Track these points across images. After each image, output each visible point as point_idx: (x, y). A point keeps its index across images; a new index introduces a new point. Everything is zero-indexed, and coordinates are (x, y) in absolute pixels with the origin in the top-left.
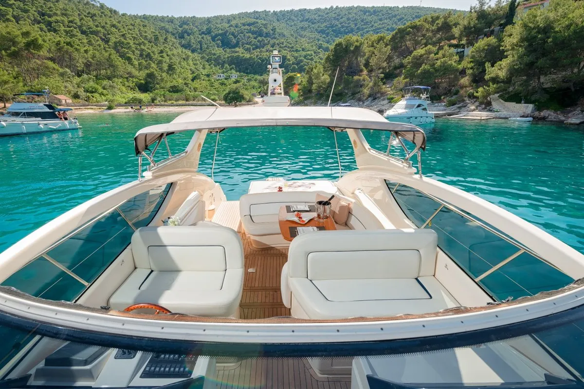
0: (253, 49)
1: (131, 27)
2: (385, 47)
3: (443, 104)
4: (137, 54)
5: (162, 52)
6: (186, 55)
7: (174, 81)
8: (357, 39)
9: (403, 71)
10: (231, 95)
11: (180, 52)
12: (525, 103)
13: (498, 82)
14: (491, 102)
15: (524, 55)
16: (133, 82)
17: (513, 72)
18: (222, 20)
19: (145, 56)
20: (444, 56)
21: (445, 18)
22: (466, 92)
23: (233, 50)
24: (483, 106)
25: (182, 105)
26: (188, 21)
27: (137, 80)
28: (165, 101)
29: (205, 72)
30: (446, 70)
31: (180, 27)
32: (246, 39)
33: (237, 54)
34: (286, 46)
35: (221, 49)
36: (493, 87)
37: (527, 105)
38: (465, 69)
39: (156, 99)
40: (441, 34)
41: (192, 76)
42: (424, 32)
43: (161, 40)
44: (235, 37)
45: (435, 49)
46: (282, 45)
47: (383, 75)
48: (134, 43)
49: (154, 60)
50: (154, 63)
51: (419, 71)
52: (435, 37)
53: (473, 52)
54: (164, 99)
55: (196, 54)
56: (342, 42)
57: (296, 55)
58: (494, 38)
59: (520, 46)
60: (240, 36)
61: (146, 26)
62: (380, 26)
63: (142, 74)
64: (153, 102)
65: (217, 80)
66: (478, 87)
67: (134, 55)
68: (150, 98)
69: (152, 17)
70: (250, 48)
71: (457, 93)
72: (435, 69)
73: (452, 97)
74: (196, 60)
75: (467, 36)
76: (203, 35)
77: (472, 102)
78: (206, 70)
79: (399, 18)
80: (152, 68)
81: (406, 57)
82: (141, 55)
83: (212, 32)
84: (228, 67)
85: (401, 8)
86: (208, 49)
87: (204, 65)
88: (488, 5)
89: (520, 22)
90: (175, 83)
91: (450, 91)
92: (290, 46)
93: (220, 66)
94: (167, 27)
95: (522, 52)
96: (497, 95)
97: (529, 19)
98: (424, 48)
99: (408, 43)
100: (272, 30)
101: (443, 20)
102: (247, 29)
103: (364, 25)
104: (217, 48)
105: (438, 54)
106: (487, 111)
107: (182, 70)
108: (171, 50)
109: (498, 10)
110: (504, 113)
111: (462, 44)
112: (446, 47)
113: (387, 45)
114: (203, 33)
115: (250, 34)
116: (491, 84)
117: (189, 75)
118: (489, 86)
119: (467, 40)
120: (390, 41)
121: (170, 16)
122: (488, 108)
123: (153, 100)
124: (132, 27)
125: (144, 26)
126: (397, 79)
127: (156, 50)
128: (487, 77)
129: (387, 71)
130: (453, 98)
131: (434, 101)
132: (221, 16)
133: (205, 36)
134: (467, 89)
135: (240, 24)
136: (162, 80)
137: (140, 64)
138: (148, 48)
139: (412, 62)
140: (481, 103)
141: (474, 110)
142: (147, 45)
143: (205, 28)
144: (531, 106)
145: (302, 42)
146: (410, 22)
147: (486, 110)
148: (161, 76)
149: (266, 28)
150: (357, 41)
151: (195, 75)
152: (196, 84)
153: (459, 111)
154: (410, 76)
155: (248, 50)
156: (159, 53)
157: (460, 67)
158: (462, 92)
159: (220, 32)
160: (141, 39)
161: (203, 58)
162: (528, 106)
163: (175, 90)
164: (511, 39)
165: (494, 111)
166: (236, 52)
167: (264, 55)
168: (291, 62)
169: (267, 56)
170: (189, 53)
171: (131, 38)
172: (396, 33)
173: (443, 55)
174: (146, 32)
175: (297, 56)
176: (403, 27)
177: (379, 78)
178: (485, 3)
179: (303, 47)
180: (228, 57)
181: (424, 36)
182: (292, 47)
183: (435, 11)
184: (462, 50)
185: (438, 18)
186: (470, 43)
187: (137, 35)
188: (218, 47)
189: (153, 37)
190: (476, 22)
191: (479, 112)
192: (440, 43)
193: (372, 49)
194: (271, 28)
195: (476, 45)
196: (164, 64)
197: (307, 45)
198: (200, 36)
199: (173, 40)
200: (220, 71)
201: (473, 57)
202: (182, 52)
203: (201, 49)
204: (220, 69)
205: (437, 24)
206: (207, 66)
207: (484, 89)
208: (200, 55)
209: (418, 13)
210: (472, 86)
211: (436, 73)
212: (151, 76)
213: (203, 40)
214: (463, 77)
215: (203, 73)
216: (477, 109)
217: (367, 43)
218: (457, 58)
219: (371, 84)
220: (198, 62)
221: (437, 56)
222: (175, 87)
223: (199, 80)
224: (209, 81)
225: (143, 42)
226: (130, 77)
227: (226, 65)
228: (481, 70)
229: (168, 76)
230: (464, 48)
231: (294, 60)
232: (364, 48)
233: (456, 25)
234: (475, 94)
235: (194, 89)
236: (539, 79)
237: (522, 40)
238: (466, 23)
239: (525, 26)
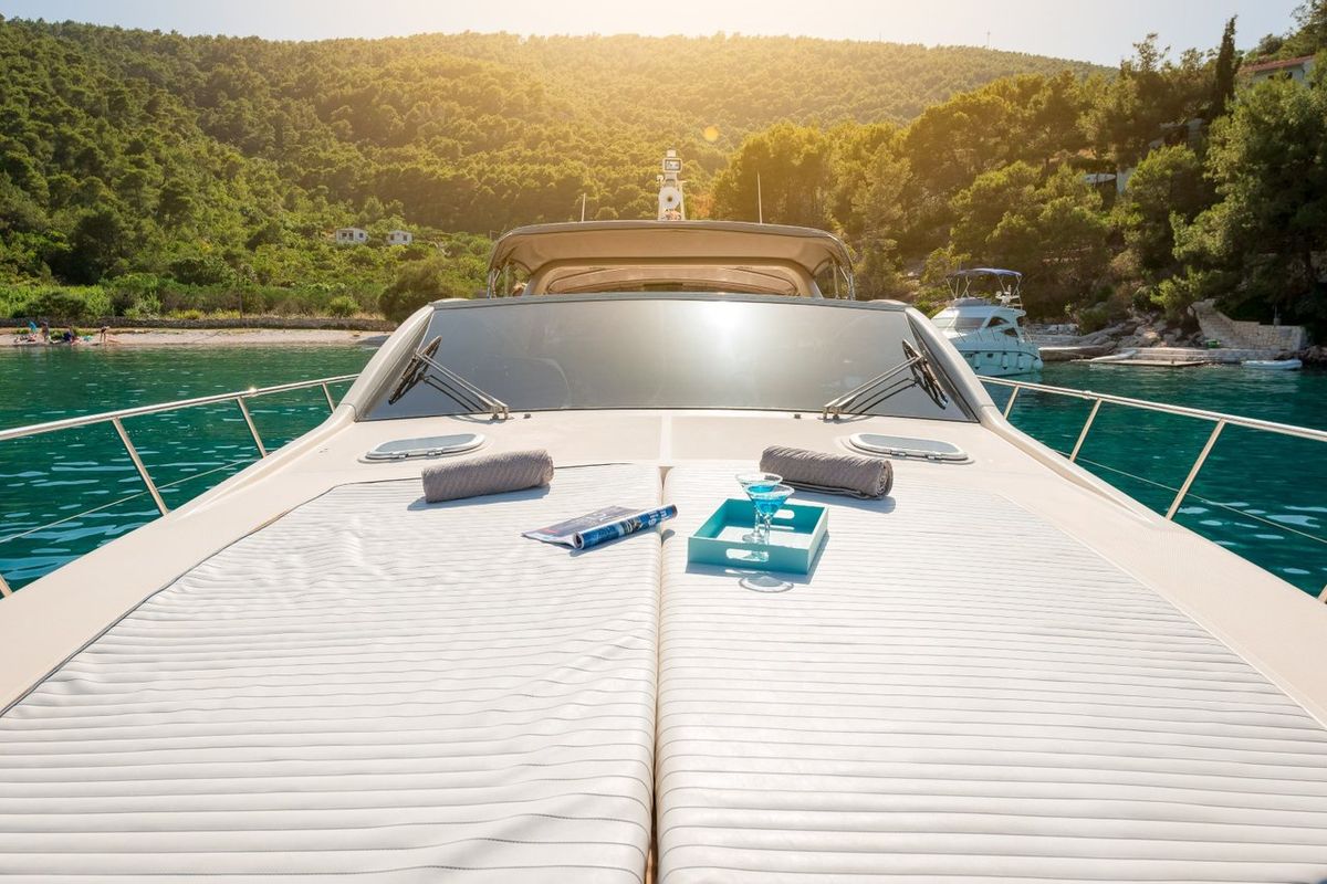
0: (466, 152)
1: (21, 61)
2: (894, 161)
3: (1072, 326)
4: (44, 153)
5: (136, 148)
6: (224, 161)
7: (184, 246)
8: (810, 135)
9: (952, 231)
10: (409, 293)
11: (204, 152)
12: (1283, 323)
13: (1207, 267)
14: (1197, 322)
15: (1262, 195)
16: (27, 246)
17: (1240, 240)
18: (355, 53)
19: (72, 162)
20: (1061, 192)
21: (1057, 88)
22: (1130, 292)
23: (395, 150)
24: (1178, 332)
25: (230, 326)
26: (232, 50)
27: (42, 240)
28: (163, 311)
29: (293, 220)
30: (1068, 229)
31: (202, 70)
32: (442, 118)
33: (408, 165)
34: (574, 148)
35: (353, 147)
36: (1195, 278)
37: (1288, 328)
38: (1122, 228)
39: (130, 305)
40: (1048, 130)
41: (247, 231)
42: (1002, 123)
43: (135, 108)
44: (401, 111)
45: (1035, 171)
46: (564, 145)
47: (892, 242)
48: (34, 116)
49: (108, 174)
50: (108, 183)
51: (996, 233)
52: (1034, 137)
53: (1135, 183)
54: (158, 304)
55: (259, 160)
56: (766, 140)
57: (614, 175)
58: (1187, 149)
59: (1251, 172)
60: (419, 108)
61: (78, 60)
62: (874, 99)
63: (65, 222)
64: (120, 313)
65: (340, 249)
66: (1159, 280)
67: (32, 154)
68: (108, 300)
69: (100, 31)
70: (455, 146)
71: (1105, 295)
72: (1038, 225)
73: (1093, 306)
74: (262, 179)
75: (1119, 138)
76: (286, 100)
77: (1147, 321)
78: (299, 215)
79: (927, 78)
80: (105, 200)
81: (956, 193)
82: (60, 156)
83: (319, 90)
84: (380, 206)
85: (932, 50)
86: (306, 144)
87: (290, 198)
88: (1164, 61)
89: (1242, 110)
90: (186, 253)
91: (1087, 288)
92: (592, 147)
93: (350, 201)
94: (154, 66)
95: (1254, 186)
96: (1211, 302)
97: (1264, 104)
98: (1005, 169)
99: (959, 151)
100: (529, 94)
101: (1050, 92)
102: (445, 88)
103: (823, 93)
104: (336, 145)
105: (1044, 187)
106: (1190, 346)
107: (213, 212)
108: (170, 145)
109: (1190, 76)
110: (1231, 350)
111: (1108, 162)
112: (1065, 169)
113: (898, 156)
114: (286, 92)
115: (454, 104)
116: (1189, 270)
117: (238, 229)
118: (1185, 277)
119: (1118, 151)
120: (906, 144)
121: (166, 31)
122: (1191, 337)
123: (120, 306)
124: (26, 62)
125: (70, 60)
126: (936, 252)
127: (115, 141)
128: (1177, 252)
129: (906, 230)
130: (1096, 310)
131: (1046, 320)
132: (350, 42)
133: (294, 104)
134: (1132, 284)
135: (417, 70)
136: (141, 241)
137: (54, 187)
138: (85, 134)
139: (974, 207)
140: (1172, 324)
141: (1153, 343)
142: (82, 124)
143: (293, 77)
144: (1297, 332)
145: (628, 134)
146: (960, 93)
147: (1186, 342)
148: (138, 228)
149: (508, 88)
150: (811, 140)
151: (259, 228)
152: (265, 258)
153: (1116, 346)
154: (973, 245)
155: (448, 154)
156: (127, 152)
157: (1107, 223)
158: (1119, 291)
159: (348, 90)
160: (58, 103)
161: (285, 173)
162: (1291, 331)
163: (189, 273)
164: (1226, 153)
165: (1207, 346)
166: (407, 159)
167: (503, 172)
168: (597, 197)
169: (516, 175)
170: (237, 157)
171: (22, 96)
172: (923, 122)
173: (1057, 188)
174: (76, 80)
175: (616, 179)
176: (941, 106)
177: (881, 249)
178: (1155, 54)
179: (635, 151)
180: (379, 174)
181: (1002, 133)
182: (598, 152)
183: (1031, 65)
184: (1110, 177)
185: (1036, 86)
186: (1129, 160)
187: (44, 87)
188: (340, 140)
189: (107, 98)
190: (1137, 102)
191: (1168, 349)
192: (1047, 157)
193: (855, 164)
194: (528, 89)
195: (1145, 165)
196: (146, 188)
197: (646, 145)
198: (274, 102)
199: (175, 107)
200: (350, 218)
201: (1138, 197)
202: (211, 150)
203: (279, 143)
204: (348, 212)
205: (1037, 103)
206: (302, 202)
207: (1175, 284)
208: (275, 164)
209: (983, 66)
210: (1144, 277)
211: (1044, 239)
212: (99, 227)
213: (286, 116)
214: (1115, 254)
215: (288, 224)
216: (1162, 340)
217: (841, 147)
218: (1095, 197)
219: (860, 267)
220: (268, 186)
221: (1042, 190)
222: (189, 265)
223: (273, 247)
224: (310, 248)
225: (66, 113)
226: (15, 228)
227: (372, 200)
228: (1161, 233)
229: (161, 230)
230: (1115, 173)
231: (605, 192)
232: (831, 163)
233: (1087, 106)
234: (1153, 298)
235: (260, 275)
236: (1307, 258)
237: (1252, 155)
238: (1111, 103)
239: (1254, 120)
